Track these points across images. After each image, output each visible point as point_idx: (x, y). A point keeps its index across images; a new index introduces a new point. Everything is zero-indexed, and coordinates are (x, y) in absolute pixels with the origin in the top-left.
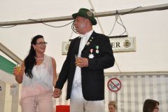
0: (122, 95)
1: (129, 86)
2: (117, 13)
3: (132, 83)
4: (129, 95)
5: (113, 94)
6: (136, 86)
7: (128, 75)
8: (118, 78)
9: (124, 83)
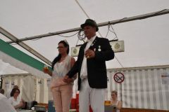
0: (125, 85)
1: (130, 78)
2: (109, 24)
3: (132, 75)
4: (130, 85)
5: (118, 84)
6: (135, 78)
7: (129, 70)
8: (122, 72)
9: (127, 76)
